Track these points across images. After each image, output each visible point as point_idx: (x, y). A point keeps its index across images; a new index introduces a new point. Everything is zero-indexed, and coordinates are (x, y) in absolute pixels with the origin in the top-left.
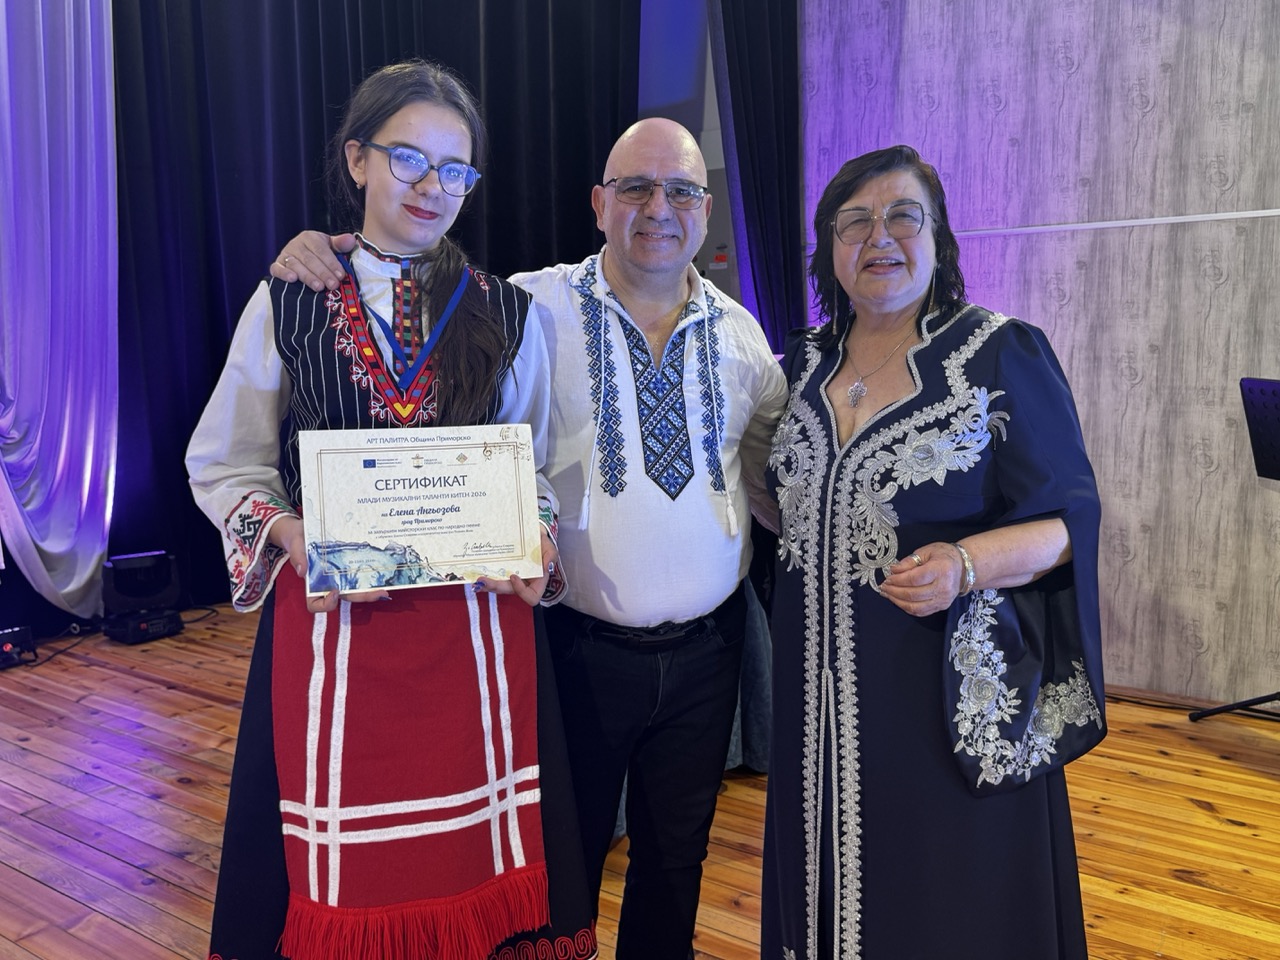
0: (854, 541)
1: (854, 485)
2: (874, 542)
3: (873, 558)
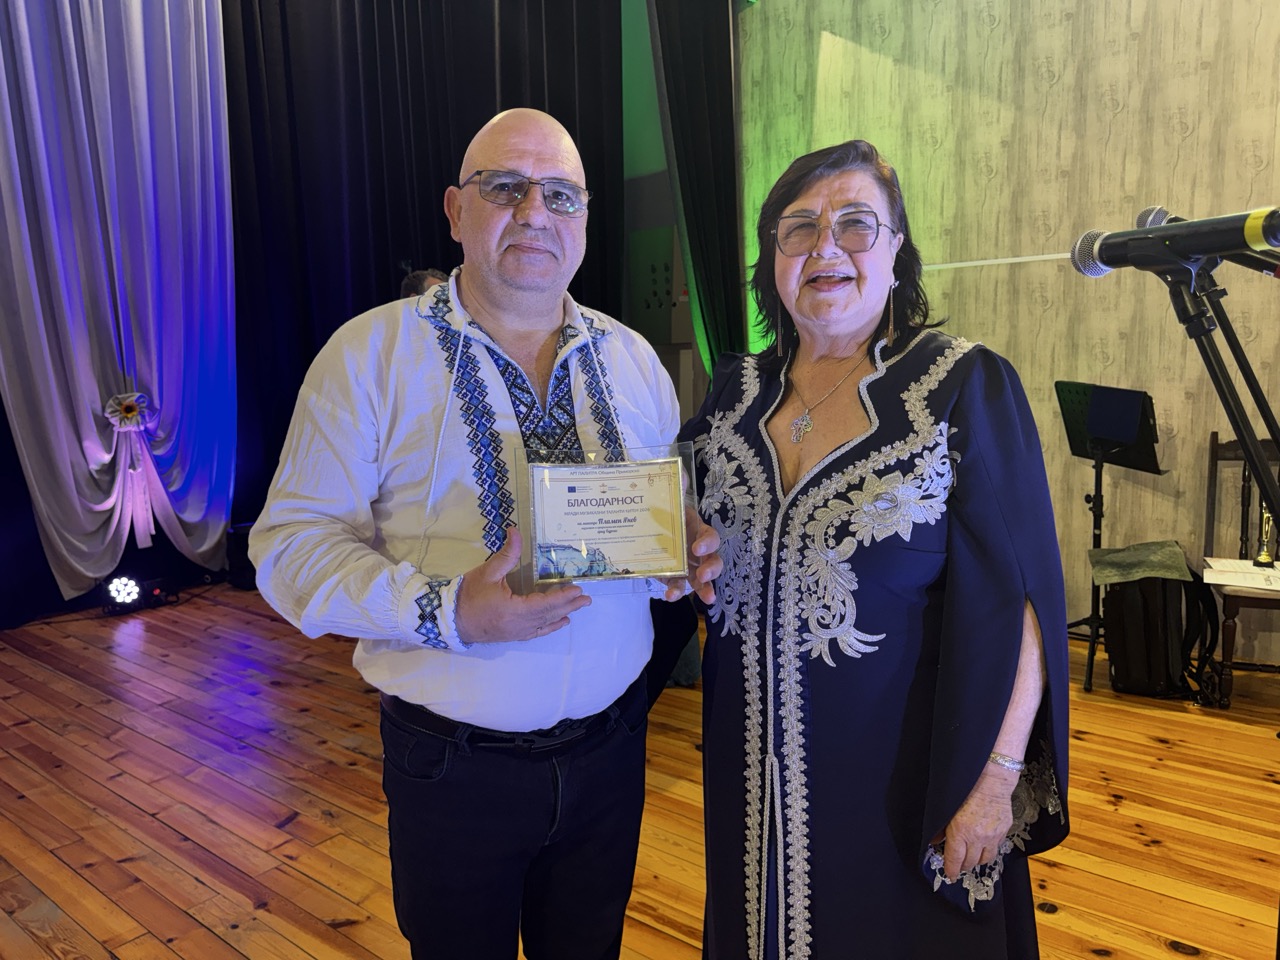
0: (803, 606)
1: (803, 540)
2: (828, 608)
3: (827, 627)
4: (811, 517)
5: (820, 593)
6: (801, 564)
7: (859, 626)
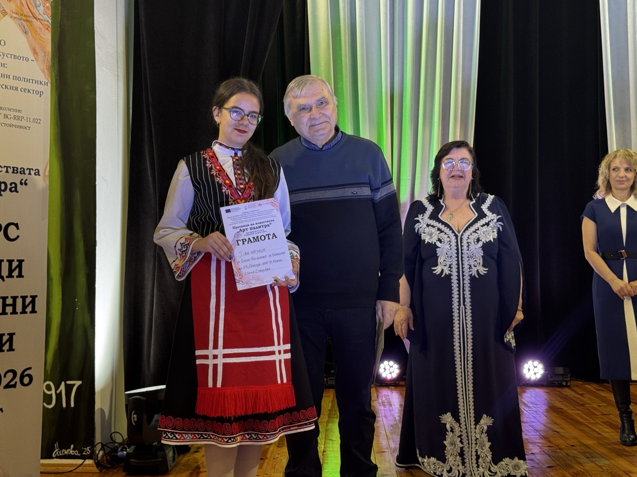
0: (470, 261)
1: (467, 244)
2: (476, 261)
3: (476, 266)
4: (468, 238)
5: (474, 257)
6: (468, 250)
7: (484, 266)
